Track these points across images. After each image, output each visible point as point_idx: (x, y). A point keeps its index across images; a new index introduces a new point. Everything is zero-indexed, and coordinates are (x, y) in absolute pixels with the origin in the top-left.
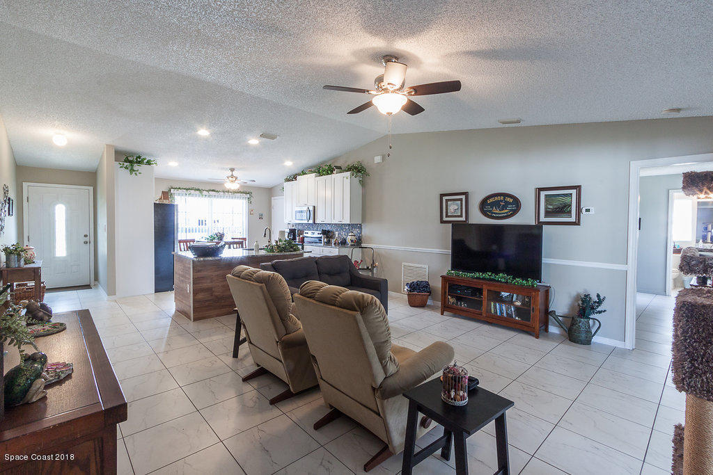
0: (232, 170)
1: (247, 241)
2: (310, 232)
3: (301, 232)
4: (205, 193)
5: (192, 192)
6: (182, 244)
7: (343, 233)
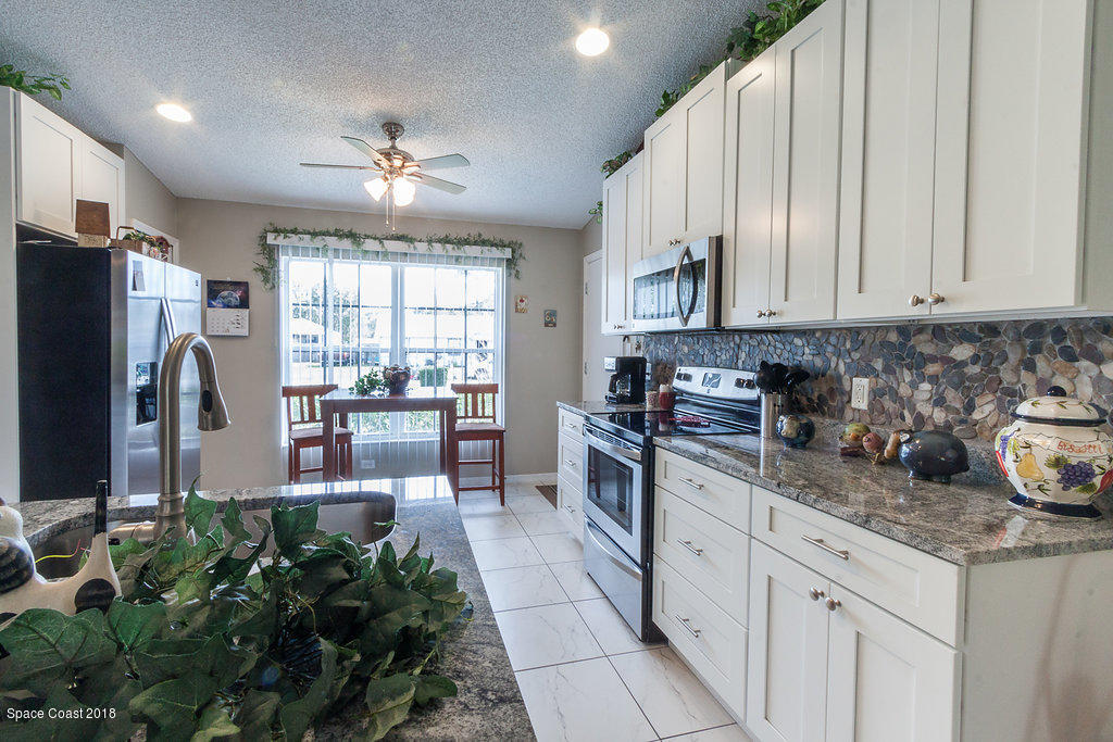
0: (392, 128)
1: (500, 397)
2: (698, 373)
3: (665, 371)
4: (371, 245)
5: (332, 241)
6: (295, 400)
7: (914, 386)
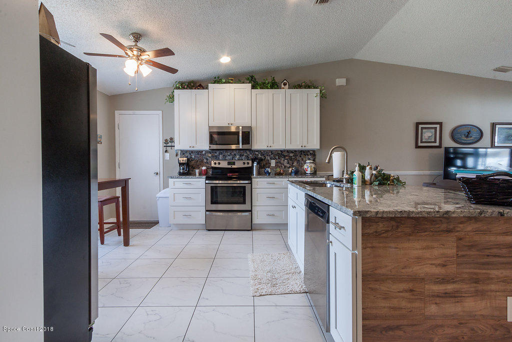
7: (284, 161)
